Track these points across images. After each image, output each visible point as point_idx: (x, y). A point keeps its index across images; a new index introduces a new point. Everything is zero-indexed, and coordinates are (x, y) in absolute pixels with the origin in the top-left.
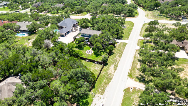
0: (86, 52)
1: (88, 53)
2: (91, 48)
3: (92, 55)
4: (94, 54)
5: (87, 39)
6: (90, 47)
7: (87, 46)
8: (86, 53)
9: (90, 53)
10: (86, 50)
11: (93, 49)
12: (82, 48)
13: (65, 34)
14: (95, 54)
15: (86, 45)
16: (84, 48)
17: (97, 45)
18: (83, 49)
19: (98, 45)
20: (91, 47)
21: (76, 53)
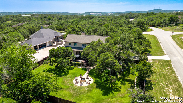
0: (74, 82)
1: (79, 84)
2: (87, 72)
3: (90, 91)
4: (97, 87)
5: (77, 53)
6: (83, 69)
7: (76, 68)
8: (73, 84)
9: (85, 84)
10: (75, 75)
11: (91, 74)
12: (63, 72)
13: (36, 48)
14: (99, 85)
15: (75, 65)
16: (70, 71)
17: (104, 60)
18: (66, 74)
19: (108, 58)
20: (86, 70)
21: (34, 82)
